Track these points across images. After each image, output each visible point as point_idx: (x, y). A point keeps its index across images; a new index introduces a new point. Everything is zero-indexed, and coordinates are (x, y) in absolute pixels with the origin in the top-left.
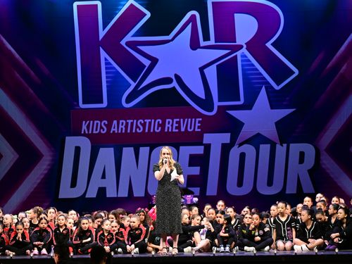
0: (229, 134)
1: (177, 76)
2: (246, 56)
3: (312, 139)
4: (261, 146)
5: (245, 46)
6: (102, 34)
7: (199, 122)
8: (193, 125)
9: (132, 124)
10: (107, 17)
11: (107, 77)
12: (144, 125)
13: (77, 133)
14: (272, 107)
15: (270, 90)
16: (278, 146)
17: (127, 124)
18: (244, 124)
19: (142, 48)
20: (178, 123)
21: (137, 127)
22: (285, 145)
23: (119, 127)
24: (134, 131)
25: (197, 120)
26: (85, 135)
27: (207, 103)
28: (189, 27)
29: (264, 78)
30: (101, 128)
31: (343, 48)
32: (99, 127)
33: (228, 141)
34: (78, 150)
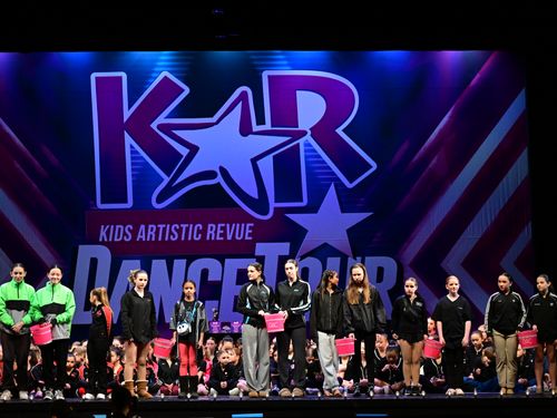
0: (288, 244)
1: (222, 169)
2: (310, 145)
3: (393, 250)
4: (329, 259)
5: (309, 132)
6: (127, 114)
7: (250, 228)
8: (243, 232)
9: (164, 229)
10: (134, 93)
11: (133, 170)
12: (180, 231)
13: (94, 240)
14: (344, 210)
15: (340, 188)
16: (350, 260)
17: (158, 229)
18: (306, 231)
19: (177, 132)
20: (224, 229)
21: (171, 233)
22: (359, 259)
23: (147, 233)
24: (167, 239)
25: (248, 225)
26: (103, 243)
27: (260, 204)
28: (239, 108)
29: (333, 173)
30: (125, 234)
31: (433, 136)
32: (122, 233)
33: (287, 253)
34: (94, 262)
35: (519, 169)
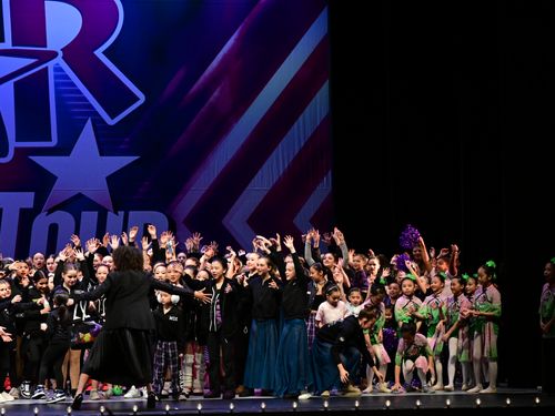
0: (33, 194)
2: (61, 70)
4: (84, 214)
5: (61, 54)
14: (102, 155)
15: (99, 125)
16: (110, 215)
18: (56, 178)
22: (121, 213)
29: (91, 106)
31: (215, 63)
33: (30, 205)
35: (319, 105)
